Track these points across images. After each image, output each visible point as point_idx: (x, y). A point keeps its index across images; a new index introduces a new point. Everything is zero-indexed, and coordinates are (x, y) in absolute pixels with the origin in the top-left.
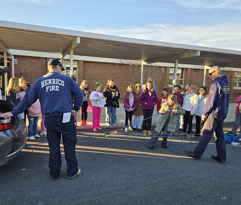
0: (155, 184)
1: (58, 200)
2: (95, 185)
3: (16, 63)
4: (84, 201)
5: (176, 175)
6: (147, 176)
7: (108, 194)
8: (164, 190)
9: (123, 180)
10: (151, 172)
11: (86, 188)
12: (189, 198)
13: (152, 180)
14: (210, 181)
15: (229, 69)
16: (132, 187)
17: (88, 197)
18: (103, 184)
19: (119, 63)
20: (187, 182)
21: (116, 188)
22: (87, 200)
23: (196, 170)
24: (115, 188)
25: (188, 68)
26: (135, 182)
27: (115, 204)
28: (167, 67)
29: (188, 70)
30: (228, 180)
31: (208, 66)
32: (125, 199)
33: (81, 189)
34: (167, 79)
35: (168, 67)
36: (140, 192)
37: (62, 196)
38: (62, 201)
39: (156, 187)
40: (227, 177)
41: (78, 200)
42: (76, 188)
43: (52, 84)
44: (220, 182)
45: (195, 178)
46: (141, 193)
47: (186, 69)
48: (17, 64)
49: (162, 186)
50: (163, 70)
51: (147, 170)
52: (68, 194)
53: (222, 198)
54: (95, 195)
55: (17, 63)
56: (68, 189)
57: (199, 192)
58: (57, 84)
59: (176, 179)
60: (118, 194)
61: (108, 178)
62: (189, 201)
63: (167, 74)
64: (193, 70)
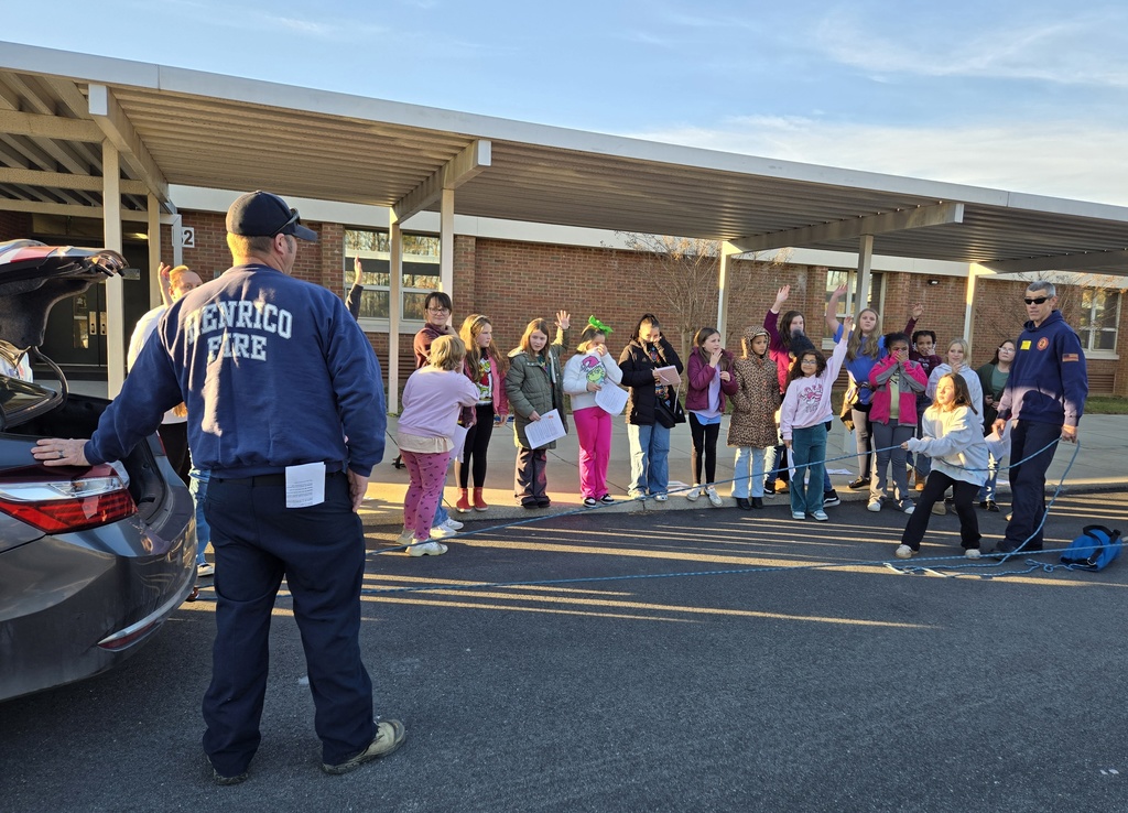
0: (841, 728)
1: (477, 793)
2: (612, 735)
3: (187, 243)
4: (582, 794)
5: (914, 692)
6: (804, 698)
7: (668, 768)
8: (882, 749)
9: (713, 715)
10: (817, 682)
11: (579, 747)
12: (979, 777)
13: (827, 711)
14: (1048, 710)
15: (1062, 278)
16: (756, 740)
17: (594, 781)
18: (638, 728)
19: (626, 248)
20: (959, 715)
21: (696, 743)
22: (594, 789)
23: (987, 672)
24: (692, 745)
25: (898, 273)
26: (763, 718)
27: (703, 802)
28: (815, 266)
29: (901, 279)
30: (1112, 705)
31: (982, 263)
32: (737, 783)
33: (558, 751)
34: (815, 316)
35: (822, 267)
36: (791, 758)
37: (491, 776)
38: (497, 797)
39: (847, 738)
40: (1107, 697)
41: (556, 792)
42: (538, 748)
43: (234, 324)
44: (1085, 715)
45: (989, 701)
46: (795, 762)
47: (893, 275)
48: (193, 246)
49: (870, 732)
50: (801, 279)
51: (799, 673)
52: (512, 770)
53: (1103, 772)
54: (618, 770)
55: (191, 243)
56: (506, 753)
57: (1013, 753)
58: (257, 325)
59: (918, 706)
60: (709, 768)
61: (655, 707)
62: (984, 787)
63: (817, 297)
64: (919, 280)
